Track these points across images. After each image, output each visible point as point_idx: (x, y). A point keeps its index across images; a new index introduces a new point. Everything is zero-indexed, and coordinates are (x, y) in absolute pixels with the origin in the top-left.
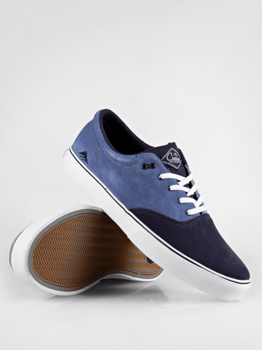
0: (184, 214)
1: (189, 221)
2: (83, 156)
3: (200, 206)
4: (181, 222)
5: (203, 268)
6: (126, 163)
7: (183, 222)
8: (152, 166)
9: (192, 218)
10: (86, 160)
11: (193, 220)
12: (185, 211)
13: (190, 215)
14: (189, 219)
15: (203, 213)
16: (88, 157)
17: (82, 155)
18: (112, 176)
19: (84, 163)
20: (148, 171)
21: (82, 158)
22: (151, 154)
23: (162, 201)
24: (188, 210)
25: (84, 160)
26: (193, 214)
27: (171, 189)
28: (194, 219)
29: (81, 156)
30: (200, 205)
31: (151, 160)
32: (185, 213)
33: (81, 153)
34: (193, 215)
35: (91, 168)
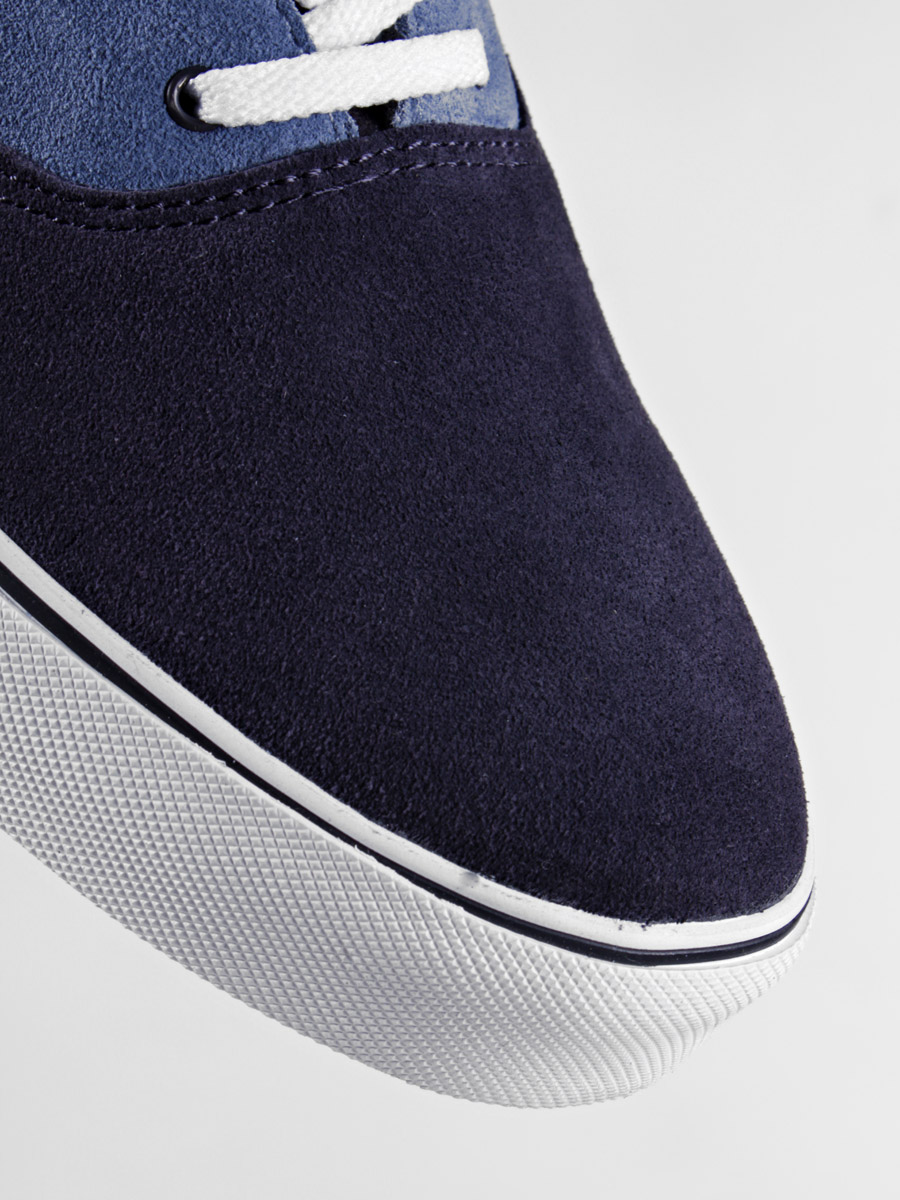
0: (150, 115)
1: (199, 194)
3: (387, 36)
4: (97, 201)
5: (219, 753)
7: (120, 204)
9: (234, 162)
11: (251, 190)
12: (161, 75)
13: (217, 127)
14: (196, 164)
15: (402, 120)
24: (203, 70)
26: (257, 119)
28: (264, 173)
30: (390, 21)
32: (167, 100)
34: (249, 129)
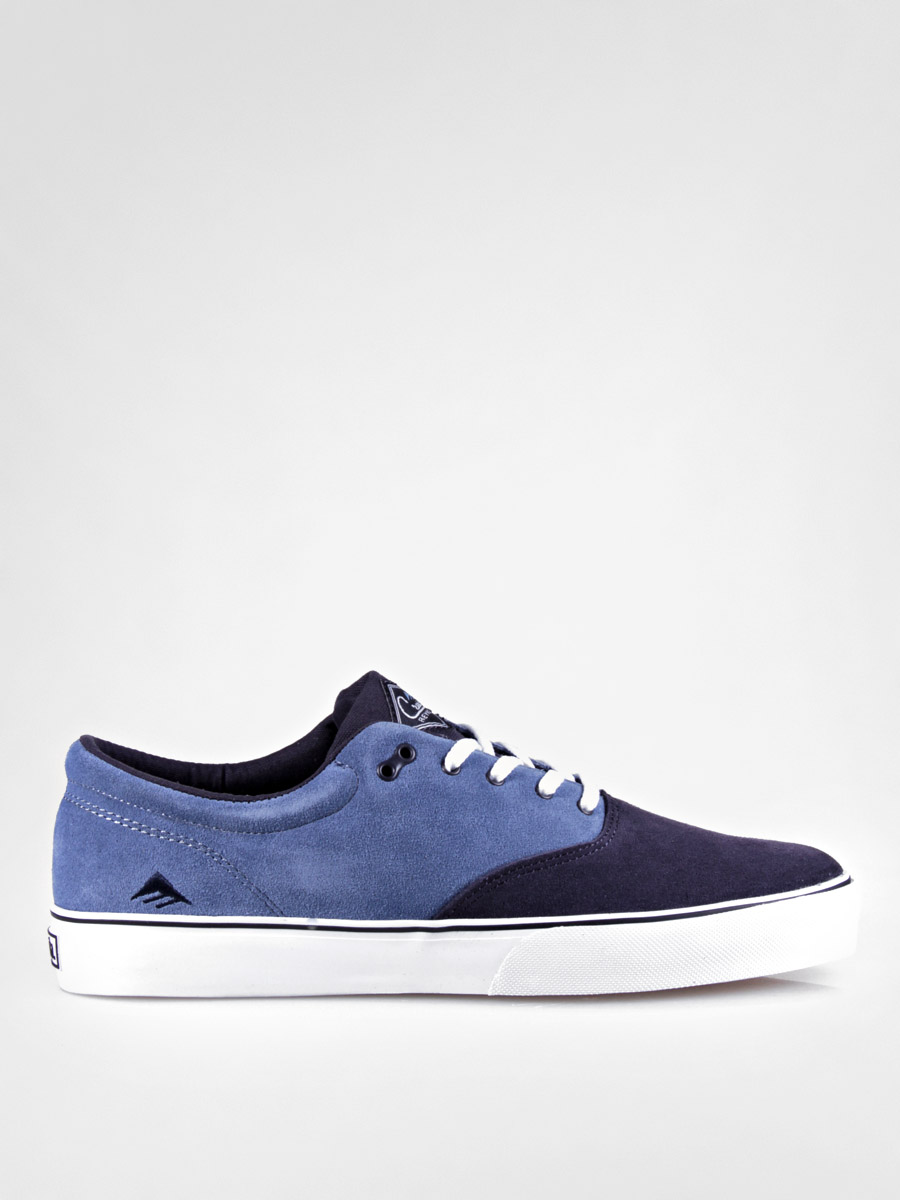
2: (157, 894)
6: (330, 801)
8: (406, 753)
10: (179, 897)
16: (177, 886)
17: (147, 897)
18: (308, 871)
19: (174, 913)
20: (406, 773)
21: (158, 902)
22: (373, 726)
23: (510, 820)
25: (170, 903)
27: (500, 779)
29: (146, 902)
31: (388, 741)
33: (142, 892)
35: (214, 905)
